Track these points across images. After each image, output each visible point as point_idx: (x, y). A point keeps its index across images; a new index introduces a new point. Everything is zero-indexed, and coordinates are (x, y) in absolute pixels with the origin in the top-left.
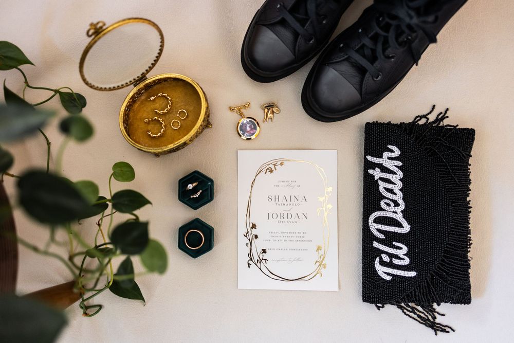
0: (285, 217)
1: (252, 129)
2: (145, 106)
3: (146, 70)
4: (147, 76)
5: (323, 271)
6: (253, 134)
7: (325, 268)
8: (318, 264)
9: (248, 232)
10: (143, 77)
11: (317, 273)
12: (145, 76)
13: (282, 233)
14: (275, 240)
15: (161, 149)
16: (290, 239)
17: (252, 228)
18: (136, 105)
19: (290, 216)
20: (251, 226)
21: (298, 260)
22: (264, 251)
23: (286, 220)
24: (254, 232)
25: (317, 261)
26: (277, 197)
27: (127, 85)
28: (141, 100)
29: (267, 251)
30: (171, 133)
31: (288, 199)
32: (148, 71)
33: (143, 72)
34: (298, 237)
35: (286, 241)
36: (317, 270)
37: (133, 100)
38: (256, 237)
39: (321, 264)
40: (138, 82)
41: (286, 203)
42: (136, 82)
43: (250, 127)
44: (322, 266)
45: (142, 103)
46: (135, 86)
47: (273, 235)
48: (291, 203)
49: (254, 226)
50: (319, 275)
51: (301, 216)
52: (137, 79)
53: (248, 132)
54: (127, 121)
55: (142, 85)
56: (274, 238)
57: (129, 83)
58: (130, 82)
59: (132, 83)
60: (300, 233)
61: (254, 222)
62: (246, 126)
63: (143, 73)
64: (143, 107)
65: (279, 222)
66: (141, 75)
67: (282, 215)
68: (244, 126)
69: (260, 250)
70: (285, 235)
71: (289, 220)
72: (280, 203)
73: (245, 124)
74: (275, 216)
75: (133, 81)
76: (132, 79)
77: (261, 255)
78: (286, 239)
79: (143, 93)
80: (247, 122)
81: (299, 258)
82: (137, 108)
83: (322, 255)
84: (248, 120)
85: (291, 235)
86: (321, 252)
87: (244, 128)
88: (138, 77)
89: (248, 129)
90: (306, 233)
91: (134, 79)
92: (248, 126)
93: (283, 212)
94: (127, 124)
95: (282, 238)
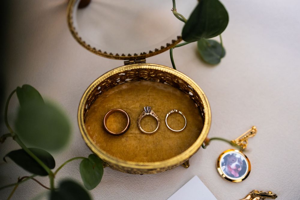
1: (236, 170)
2: (121, 97)
3: (150, 52)
4: (148, 60)
10: (141, 58)
12: (144, 58)
15: (117, 161)
18: (111, 92)
27: (117, 57)
28: (121, 89)
30: (137, 147)
32: (151, 54)
33: (146, 52)
37: (112, 82)
40: (132, 61)
42: (130, 59)
43: (237, 166)
45: (120, 92)
46: (126, 64)
53: (229, 167)
54: (92, 104)
55: (135, 67)
57: (120, 57)
59: (124, 59)
62: (234, 161)
63: (144, 53)
64: (118, 98)
66: (141, 54)
68: (232, 158)
73: (235, 158)
75: (127, 56)
79: (127, 82)
80: (239, 160)
82: (111, 95)
84: (243, 158)
87: (230, 160)
88: (135, 55)
89: (233, 166)
91: (129, 55)
92: (237, 163)
94: (89, 108)
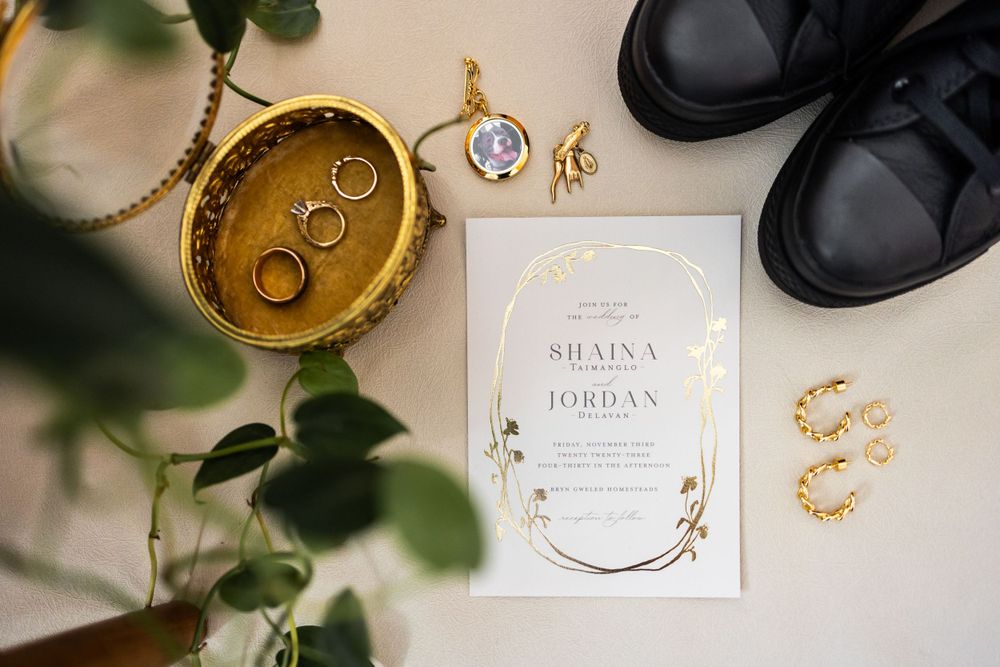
0: (598, 401)
1: (506, 150)
2: (245, 235)
3: (203, 123)
4: (213, 138)
5: (699, 544)
6: (510, 163)
7: (703, 536)
8: (686, 526)
9: (496, 444)
10: (201, 149)
11: (683, 551)
12: (206, 142)
13: (589, 445)
14: (570, 465)
16: (611, 460)
17: (506, 433)
18: (224, 243)
19: (609, 399)
20: (505, 427)
21: (632, 516)
22: (541, 494)
23: (599, 409)
24: (513, 442)
25: (682, 520)
26: (575, 348)
27: (168, 186)
28: (230, 223)
29: (549, 495)
30: (347, 276)
31: (606, 352)
32: (208, 124)
33: (196, 131)
34: (633, 455)
35: (600, 465)
36: (683, 543)
38: (519, 456)
39: (694, 525)
40: (196, 167)
41: (600, 363)
42: (190, 168)
43: (502, 142)
44: (695, 532)
45: (235, 230)
46: (191, 181)
47: (563, 450)
48: (614, 363)
49: (512, 428)
50: (688, 556)
51: (639, 398)
52: (187, 158)
53: (494, 156)
55: (209, 169)
56: (567, 460)
57: (171, 180)
58: (173, 173)
59: (181, 176)
60: (638, 444)
61: (512, 418)
62: (491, 141)
63: (198, 135)
64: (242, 240)
65: (581, 415)
66: (195, 141)
67: (589, 396)
68: (485, 140)
69: (529, 493)
70: (598, 450)
71: (607, 411)
72: (583, 363)
73: (489, 134)
74: (569, 399)
75: (180, 169)
76: (173, 164)
77: (533, 504)
78: (601, 460)
80: (495, 131)
81: (634, 513)
82: (227, 249)
83: (697, 502)
84: (498, 123)
85: (612, 450)
86: (695, 495)
88: (188, 152)
89: (497, 148)
90: (652, 444)
91: (181, 163)
92: (497, 139)
93: (590, 389)
95: (589, 460)
